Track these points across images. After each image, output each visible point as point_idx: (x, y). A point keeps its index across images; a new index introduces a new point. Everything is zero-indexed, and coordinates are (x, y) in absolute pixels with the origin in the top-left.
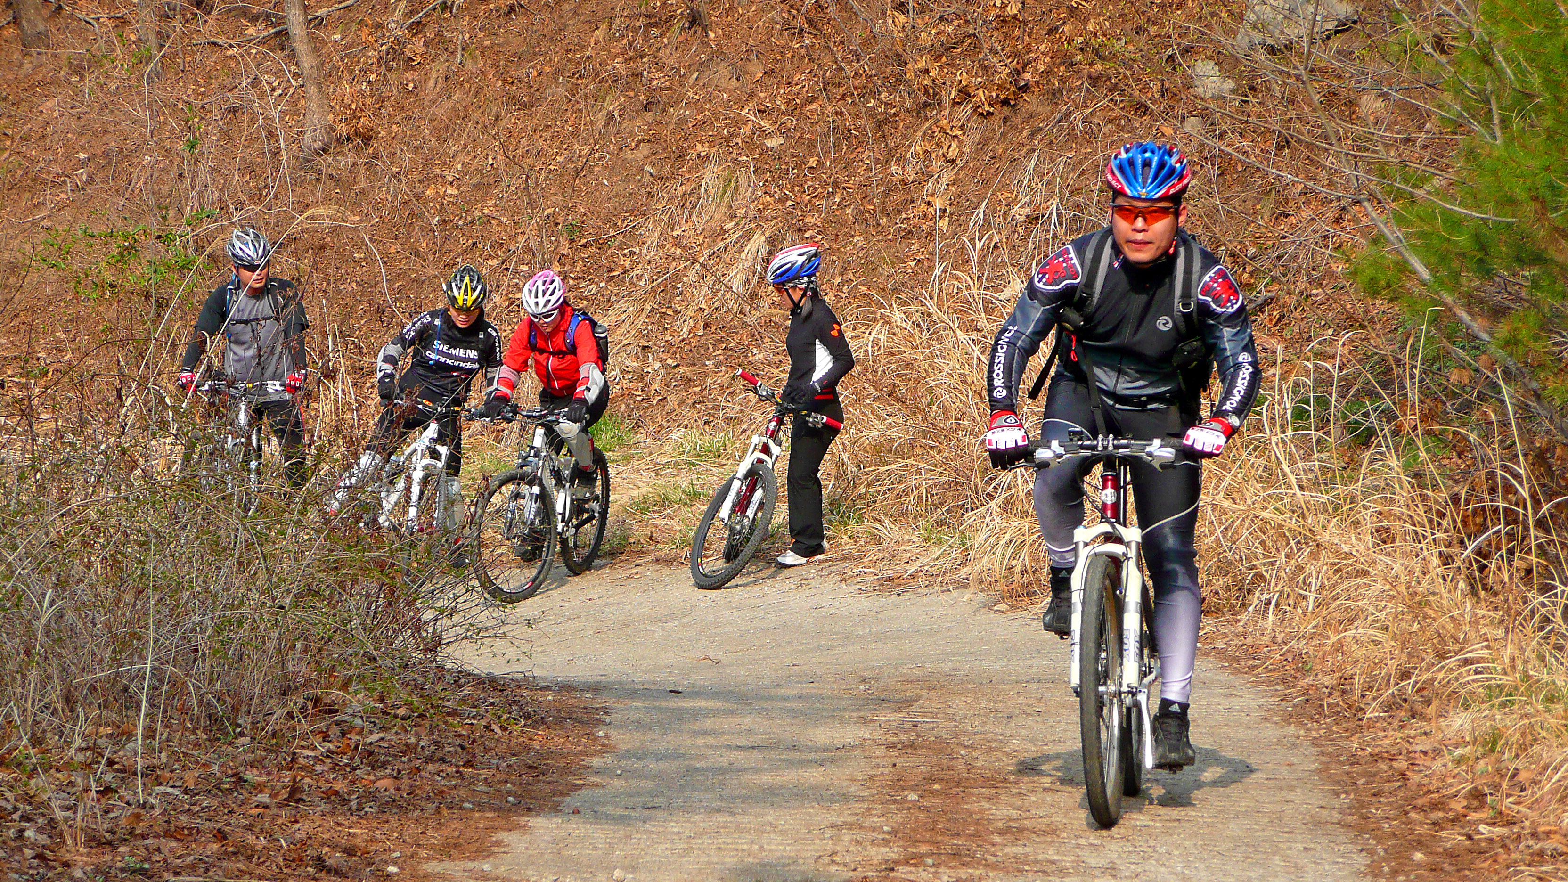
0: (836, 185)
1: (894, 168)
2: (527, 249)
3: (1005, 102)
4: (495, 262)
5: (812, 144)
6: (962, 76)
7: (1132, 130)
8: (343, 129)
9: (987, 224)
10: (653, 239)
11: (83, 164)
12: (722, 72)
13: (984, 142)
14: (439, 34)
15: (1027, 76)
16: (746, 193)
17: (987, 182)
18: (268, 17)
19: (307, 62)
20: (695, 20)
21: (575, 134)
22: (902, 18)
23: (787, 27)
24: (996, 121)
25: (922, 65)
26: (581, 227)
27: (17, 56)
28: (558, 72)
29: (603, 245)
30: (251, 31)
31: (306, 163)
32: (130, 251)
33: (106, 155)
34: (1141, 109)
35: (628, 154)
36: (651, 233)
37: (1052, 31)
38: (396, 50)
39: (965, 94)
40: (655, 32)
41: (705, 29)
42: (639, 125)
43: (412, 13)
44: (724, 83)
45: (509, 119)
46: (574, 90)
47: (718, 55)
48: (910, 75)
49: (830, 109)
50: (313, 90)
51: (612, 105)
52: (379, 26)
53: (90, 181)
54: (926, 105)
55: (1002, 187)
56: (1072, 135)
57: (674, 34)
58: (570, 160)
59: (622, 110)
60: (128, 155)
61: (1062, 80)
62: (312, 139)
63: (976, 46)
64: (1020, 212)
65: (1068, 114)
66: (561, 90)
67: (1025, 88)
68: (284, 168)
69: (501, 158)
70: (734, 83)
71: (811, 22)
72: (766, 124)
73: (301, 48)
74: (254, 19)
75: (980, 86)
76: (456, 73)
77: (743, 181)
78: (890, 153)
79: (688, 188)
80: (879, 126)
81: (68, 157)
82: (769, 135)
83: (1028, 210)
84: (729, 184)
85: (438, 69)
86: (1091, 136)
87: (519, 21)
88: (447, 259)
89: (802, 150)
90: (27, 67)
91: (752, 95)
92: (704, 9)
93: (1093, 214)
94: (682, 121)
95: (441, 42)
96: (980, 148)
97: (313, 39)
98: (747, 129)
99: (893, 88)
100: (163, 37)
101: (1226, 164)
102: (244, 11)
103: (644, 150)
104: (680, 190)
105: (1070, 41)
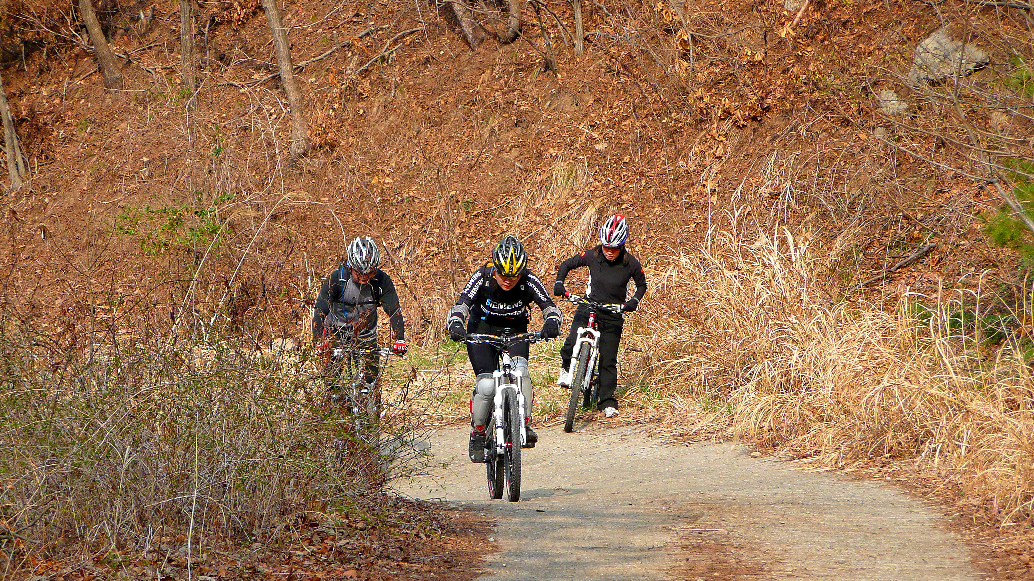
0: (642, 174)
1: (680, 163)
2: (438, 218)
3: (754, 118)
4: (417, 227)
5: (626, 147)
6: (726, 101)
7: (840, 136)
8: (317, 140)
9: (743, 199)
10: (521, 211)
11: (146, 164)
12: (566, 101)
13: (741, 144)
14: (380, 77)
15: (769, 101)
16: (582, 180)
17: (743, 171)
18: (267, 67)
19: (293, 96)
20: (548, 66)
21: (469, 142)
22: (685, 64)
23: (609, 70)
24: (748, 131)
25: (699, 94)
26: (474, 203)
27: (101, 94)
28: (458, 101)
29: (488, 215)
30: (256, 76)
31: (293, 163)
32: (178, 221)
33: (162, 159)
34: (846, 122)
35: (505, 155)
36: (520, 207)
37: (785, 71)
38: (352, 88)
39: (727, 113)
40: (522, 74)
41: (555, 72)
42: (512, 136)
43: (362, 64)
44: (567, 108)
45: (426, 133)
46: (468, 114)
47: (563, 89)
48: (691, 101)
49: (638, 124)
50: (297, 115)
51: (494, 122)
52: (340, 72)
53: (151, 176)
54: (701, 121)
55: (753, 175)
56: (799, 140)
57: (534, 76)
58: (466, 159)
59: (501, 126)
60: (176, 159)
61: (792, 104)
62: (297, 147)
63: (735, 82)
64: (765, 191)
65: (797, 126)
66: (460, 113)
67: (768, 109)
68: (279, 167)
69: (421, 158)
70: (574, 108)
71: (625, 67)
72: (595, 135)
73: (289, 87)
74: (258, 68)
75: (738, 108)
76: (391, 103)
77: (580, 172)
78: (678, 152)
79: (544, 177)
80: (671, 134)
81: (136, 160)
82: (597, 142)
83: (770, 190)
84: (571, 174)
85: (379, 100)
86: (811, 141)
87: (432, 69)
88: (386, 225)
89: (619, 151)
90: (108, 101)
91: (586, 115)
92: (554, 59)
93: (813, 192)
94: (540, 133)
95: (381, 83)
96: (738, 148)
97: (297, 81)
98: (583, 138)
99: (680, 110)
100: (198, 80)
101: (902, 159)
102: (251, 63)
103: (515, 152)
104: (539, 178)
105: (797, 78)
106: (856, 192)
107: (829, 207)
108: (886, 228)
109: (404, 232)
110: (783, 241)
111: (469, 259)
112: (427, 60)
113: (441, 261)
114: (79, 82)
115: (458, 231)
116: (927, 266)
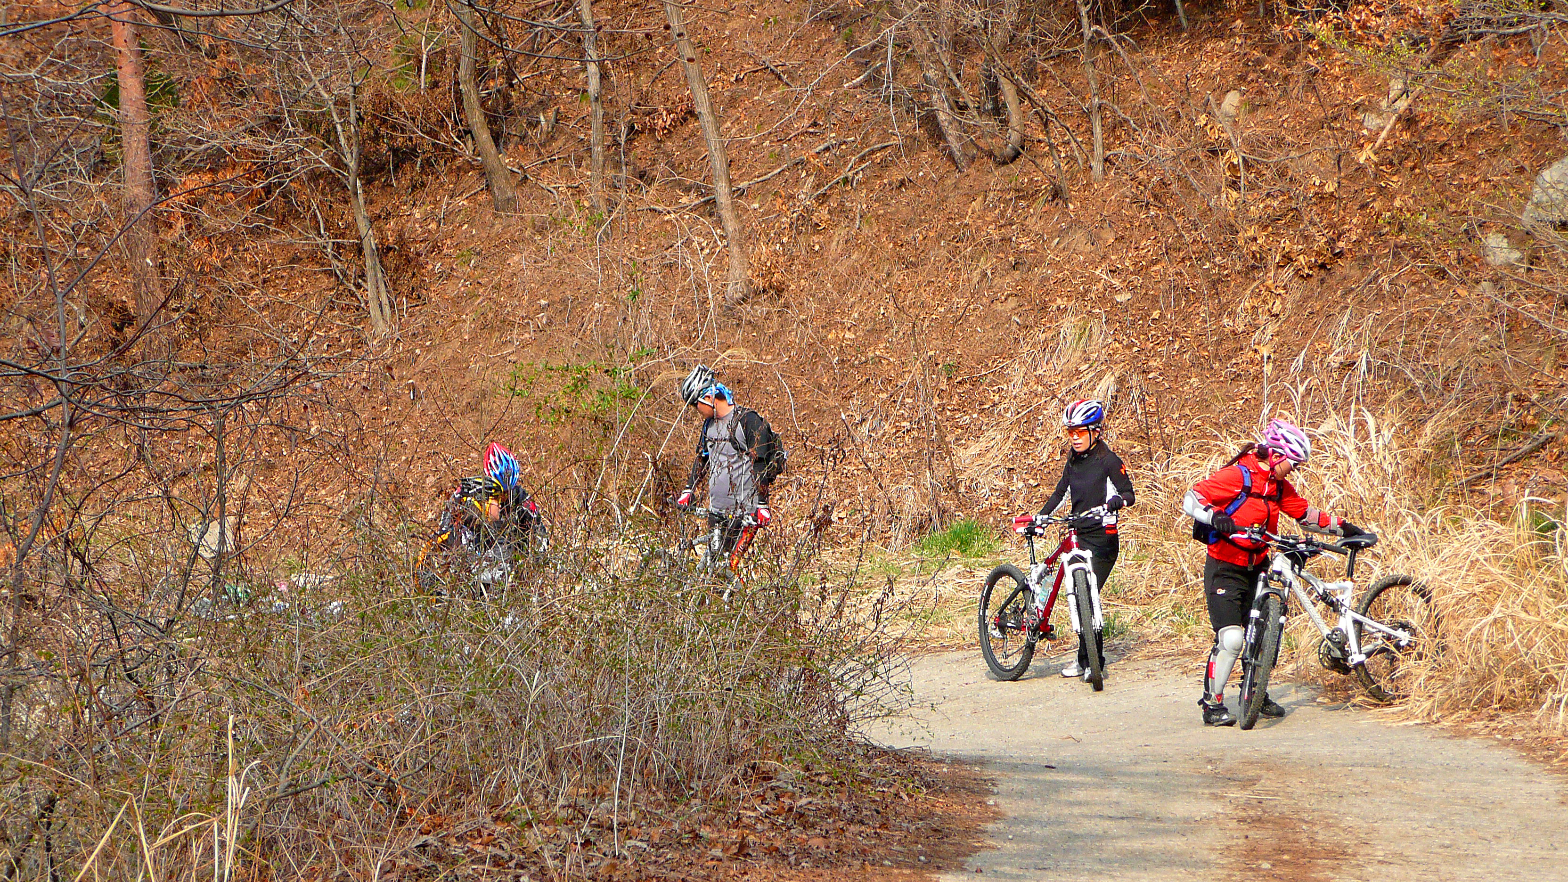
0: (1175, 334)
1: (1225, 321)
2: (912, 384)
3: (1323, 266)
4: (884, 396)
5: (1155, 299)
6: (1286, 244)
7: (1433, 292)
8: (760, 283)
9: (1307, 369)
10: (1018, 379)
11: (543, 309)
12: (1079, 238)
13: (1305, 299)
14: (841, 204)
15: (1341, 244)
16: (1098, 339)
17: (1306, 334)
18: (699, 187)
19: (731, 226)
20: (1056, 194)
21: (955, 288)
22: (1235, 194)
23: (1135, 200)
24: (1314, 282)
25: (1251, 233)
26: (958, 367)
27: (489, 218)
28: (940, 236)
29: (975, 382)
30: (684, 200)
31: (729, 311)
32: (582, 382)
33: (564, 301)
34: (1441, 273)
35: (999, 306)
36: (1017, 372)
37: (1363, 207)
38: (805, 217)
39: (1288, 259)
40: (1023, 203)
41: (1066, 201)
42: (1009, 281)
43: (819, 186)
44: (1081, 247)
45: (898, 276)
46: (955, 251)
47: (1076, 223)
48: (1241, 242)
49: (1171, 270)
50: (735, 250)
51: (985, 264)
52: (792, 197)
53: (550, 323)
54: (1254, 267)
55: (1320, 338)
56: (1380, 295)
57: (1039, 206)
58: (949, 311)
59: (994, 269)
60: (581, 302)
61: (1372, 248)
62: (734, 291)
63: (1298, 217)
64: (1335, 360)
65: (1376, 277)
66: (943, 252)
67: (1340, 255)
68: (712, 315)
69: (891, 308)
70: (1089, 247)
71: (1156, 197)
72: (1116, 282)
73: (727, 214)
74: (687, 190)
75: (1301, 252)
76: (856, 237)
77: (1096, 330)
78: (1223, 308)
79: (1050, 334)
80: (1214, 284)
81: (531, 302)
82: (1118, 292)
83: (1341, 358)
84: (1084, 332)
85: (841, 232)
86: (1396, 297)
87: (908, 194)
88: (845, 392)
89: (1147, 305)
90: (498, 227)
91: (1104, 258)
92: (1065, 185)
93: (1397, 362)
94: (1045, 279)
95: (842, 210)
96: (1300, 305)
97: (735, 207)
98: (1100, 286)
99: (1226, 253)
100: (612, 204)
101: (1514, 321)
102: (679, 184)
103: (1012, 303)
104: (1042, 337)
105: (1379, 215)
106: (1453, 364)
107: (1418, 382)
108: (1491, 412)
109: (867, 401)
110: (1361, 424)
111: (950, 438)
112: (902, 183)
113: (915, 439)
114: (462, 202)
115: (936, 402)
116: (1544, 462)
